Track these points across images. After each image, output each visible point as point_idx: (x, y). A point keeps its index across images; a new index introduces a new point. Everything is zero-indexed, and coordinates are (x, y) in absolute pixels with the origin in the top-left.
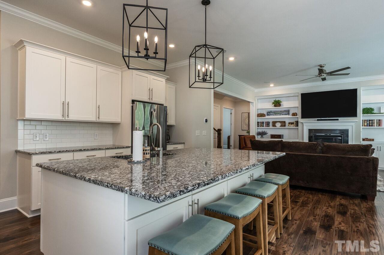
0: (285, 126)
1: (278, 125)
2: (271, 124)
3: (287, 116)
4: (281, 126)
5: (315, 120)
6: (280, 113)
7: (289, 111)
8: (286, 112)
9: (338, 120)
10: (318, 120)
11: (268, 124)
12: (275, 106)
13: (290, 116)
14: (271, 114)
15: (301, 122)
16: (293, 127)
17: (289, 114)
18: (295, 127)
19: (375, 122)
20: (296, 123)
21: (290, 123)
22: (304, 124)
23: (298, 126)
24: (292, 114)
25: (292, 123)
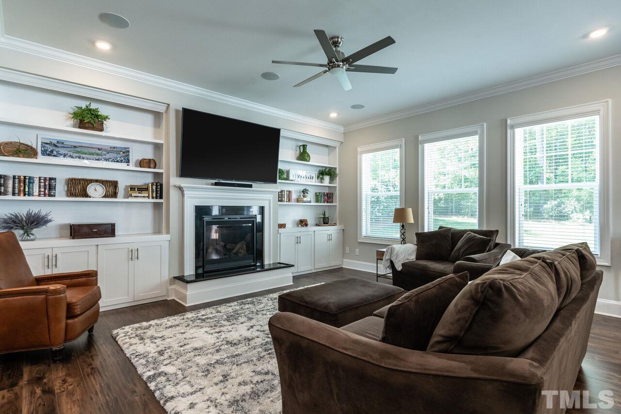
0: (115, 195)
1: (96, 192)
2: (60, 188)
3: (123, 166)
4: (105, 196)
5: (207, 184)
6: (98, 153)
7: (126, 152)
8: (118, 152)
9: (250, 186)
10: (216, 184)
11: (49, 186)
12: (82, 125)
13: (132, 167)
14: (62, 151)
15: (175, 186)
16: (146, 200)
17: (128, 161)
18: (151, 200)
19: (285, 195)
20: (156, 188)
21: (132, 188)
22: (185, 192)
23: (161, 198)
24: (137, 160)
25: (141, 189)
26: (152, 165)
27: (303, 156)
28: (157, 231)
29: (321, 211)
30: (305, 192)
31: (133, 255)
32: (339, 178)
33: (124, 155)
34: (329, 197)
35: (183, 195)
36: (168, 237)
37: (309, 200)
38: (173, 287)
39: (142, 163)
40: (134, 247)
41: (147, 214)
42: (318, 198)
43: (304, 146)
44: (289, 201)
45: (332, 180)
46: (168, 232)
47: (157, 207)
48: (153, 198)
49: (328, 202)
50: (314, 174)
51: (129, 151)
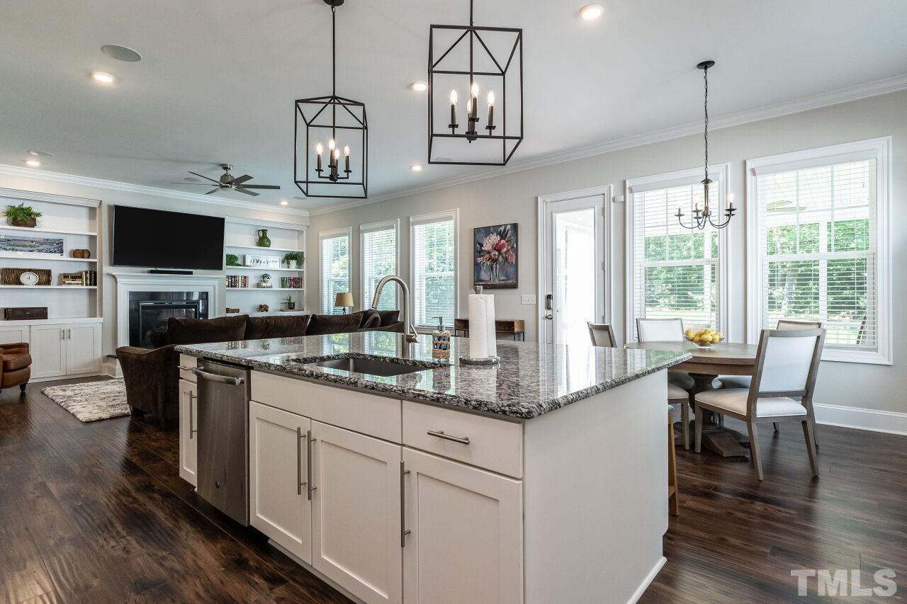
0: (48, 282)
1: (29, 280)
3: (57, 256)
4: (38, 284)
5: (142, 272)
6: (32, 245)
7: (60, 243)
8: (51, 244)
9: (191, 273)
10: (152, 272)
12: (15, 222)
13: (65, 258)
15: (108, 274)
16: (80, 287)
17: (61, 252)
18: (85, 287)
19: (240, 281)
20: (90, 276)
21: (66, 276)
22: (118, 280)
23: (95, 284)
24: (71, 251)
25: (74, 277)
26: (86, 255)
27: (263, 241)
28: (92, 314)
29: (286, 296)
30: (265, 277)
31: (65, 335)
32: (307, 262)
33: (57, 246)
34: (296, 282)
35: (116, 282)
36: (101, 320)
37: (270, 285)
38: (106, 364)
39: (77, 254)
40: (66, 328)
41: (83, 300)
42: (284, 282)
43: (264, 232)
44: (245, 286)
45: (300, 263)
46: (101, 316)
47: (92, 292)
48: (87, 285)
49: (294, 287)
50: (278, 258)
51: (62, 243)
